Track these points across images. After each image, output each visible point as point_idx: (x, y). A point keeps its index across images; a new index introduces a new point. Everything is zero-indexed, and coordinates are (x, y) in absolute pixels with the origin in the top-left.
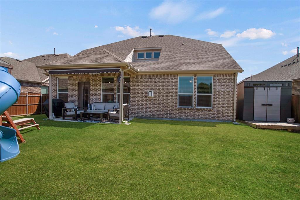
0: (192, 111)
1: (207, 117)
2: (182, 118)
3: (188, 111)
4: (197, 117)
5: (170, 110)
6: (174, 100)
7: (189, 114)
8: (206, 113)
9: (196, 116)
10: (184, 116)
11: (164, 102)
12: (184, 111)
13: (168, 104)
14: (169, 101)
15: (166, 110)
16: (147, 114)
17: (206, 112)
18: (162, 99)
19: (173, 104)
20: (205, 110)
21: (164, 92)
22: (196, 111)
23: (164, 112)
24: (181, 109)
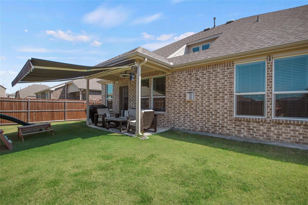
0: (262, 125)
1: (300, 140)
2: (242, 136)
3: (255, 125)
4: (275, 136)
5: (221, 122)
6: (227, 104)
7: (257, 130)
8: (297, 131)
9: (272, 134)
10: (245, 134)
11: (210, 108)
12: (246, 123)
13: (216, 111)
14: (218, 106)
15: (213, 121)
16: (186, 125)
17: (297, 128)
18: (207, 103)
19: (225, 111)
20: (294, 124)
21: (211, 93)
22: (273, 126)
23: (210, 124)
24: (240, 121)
